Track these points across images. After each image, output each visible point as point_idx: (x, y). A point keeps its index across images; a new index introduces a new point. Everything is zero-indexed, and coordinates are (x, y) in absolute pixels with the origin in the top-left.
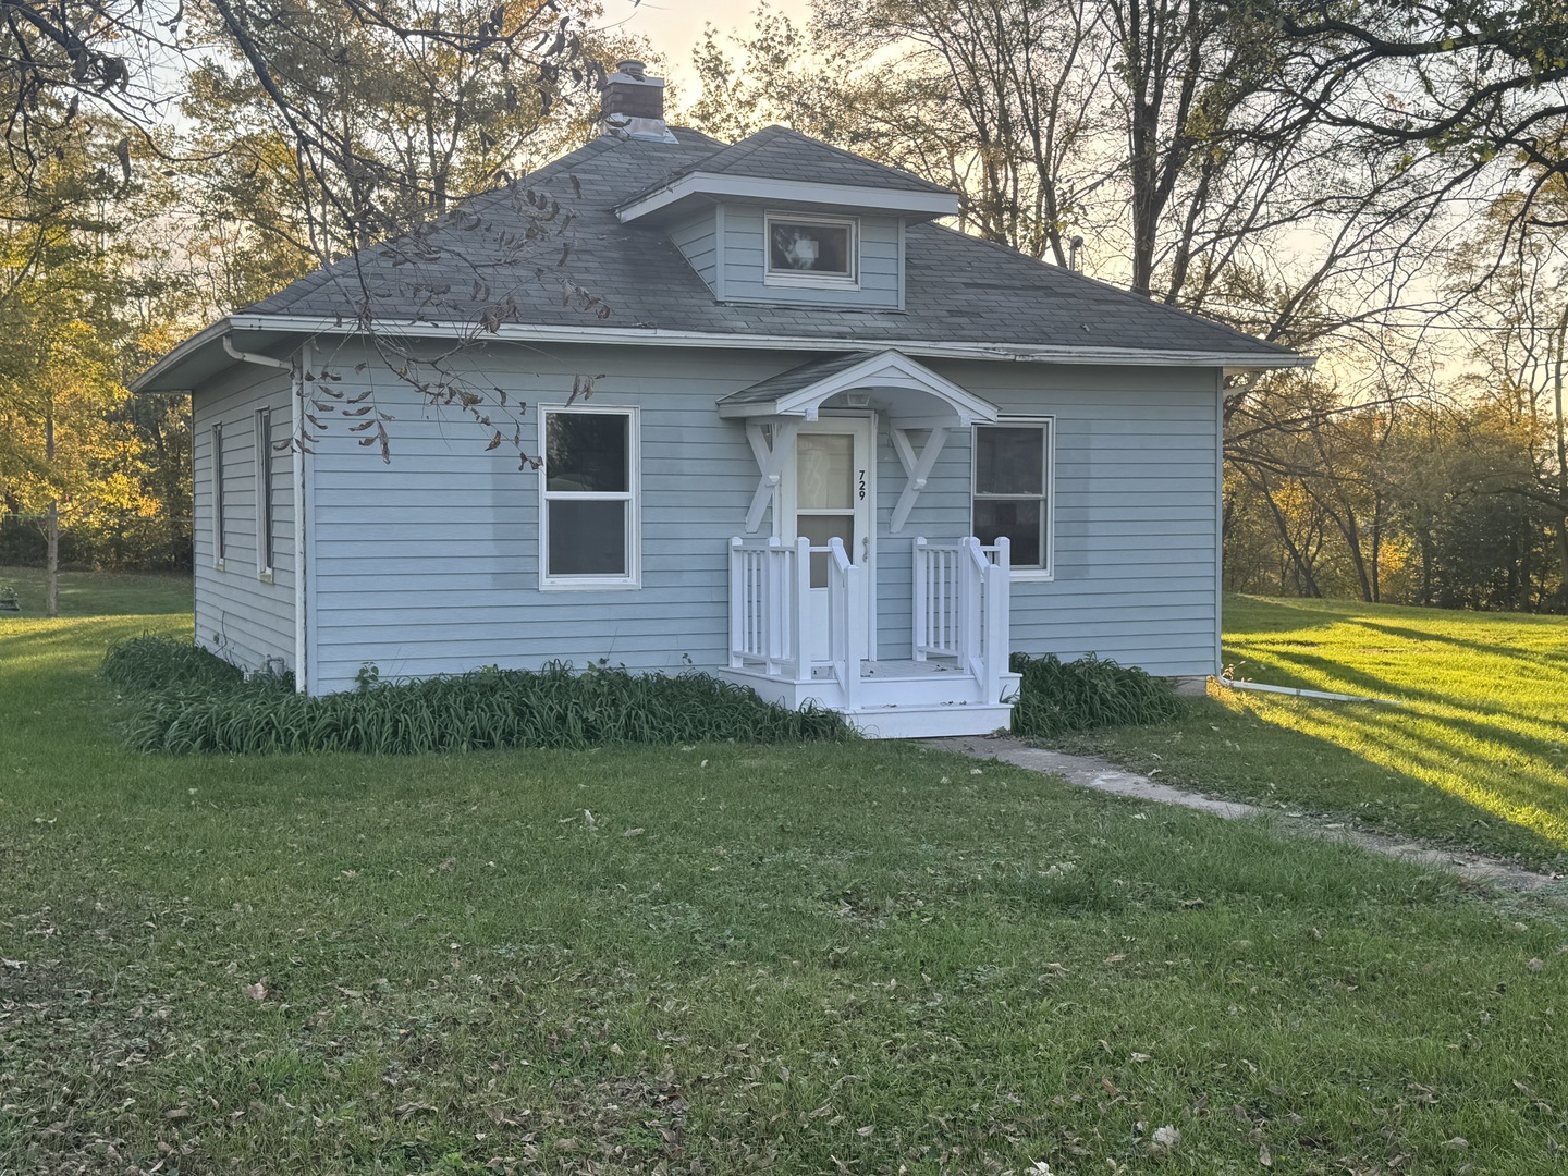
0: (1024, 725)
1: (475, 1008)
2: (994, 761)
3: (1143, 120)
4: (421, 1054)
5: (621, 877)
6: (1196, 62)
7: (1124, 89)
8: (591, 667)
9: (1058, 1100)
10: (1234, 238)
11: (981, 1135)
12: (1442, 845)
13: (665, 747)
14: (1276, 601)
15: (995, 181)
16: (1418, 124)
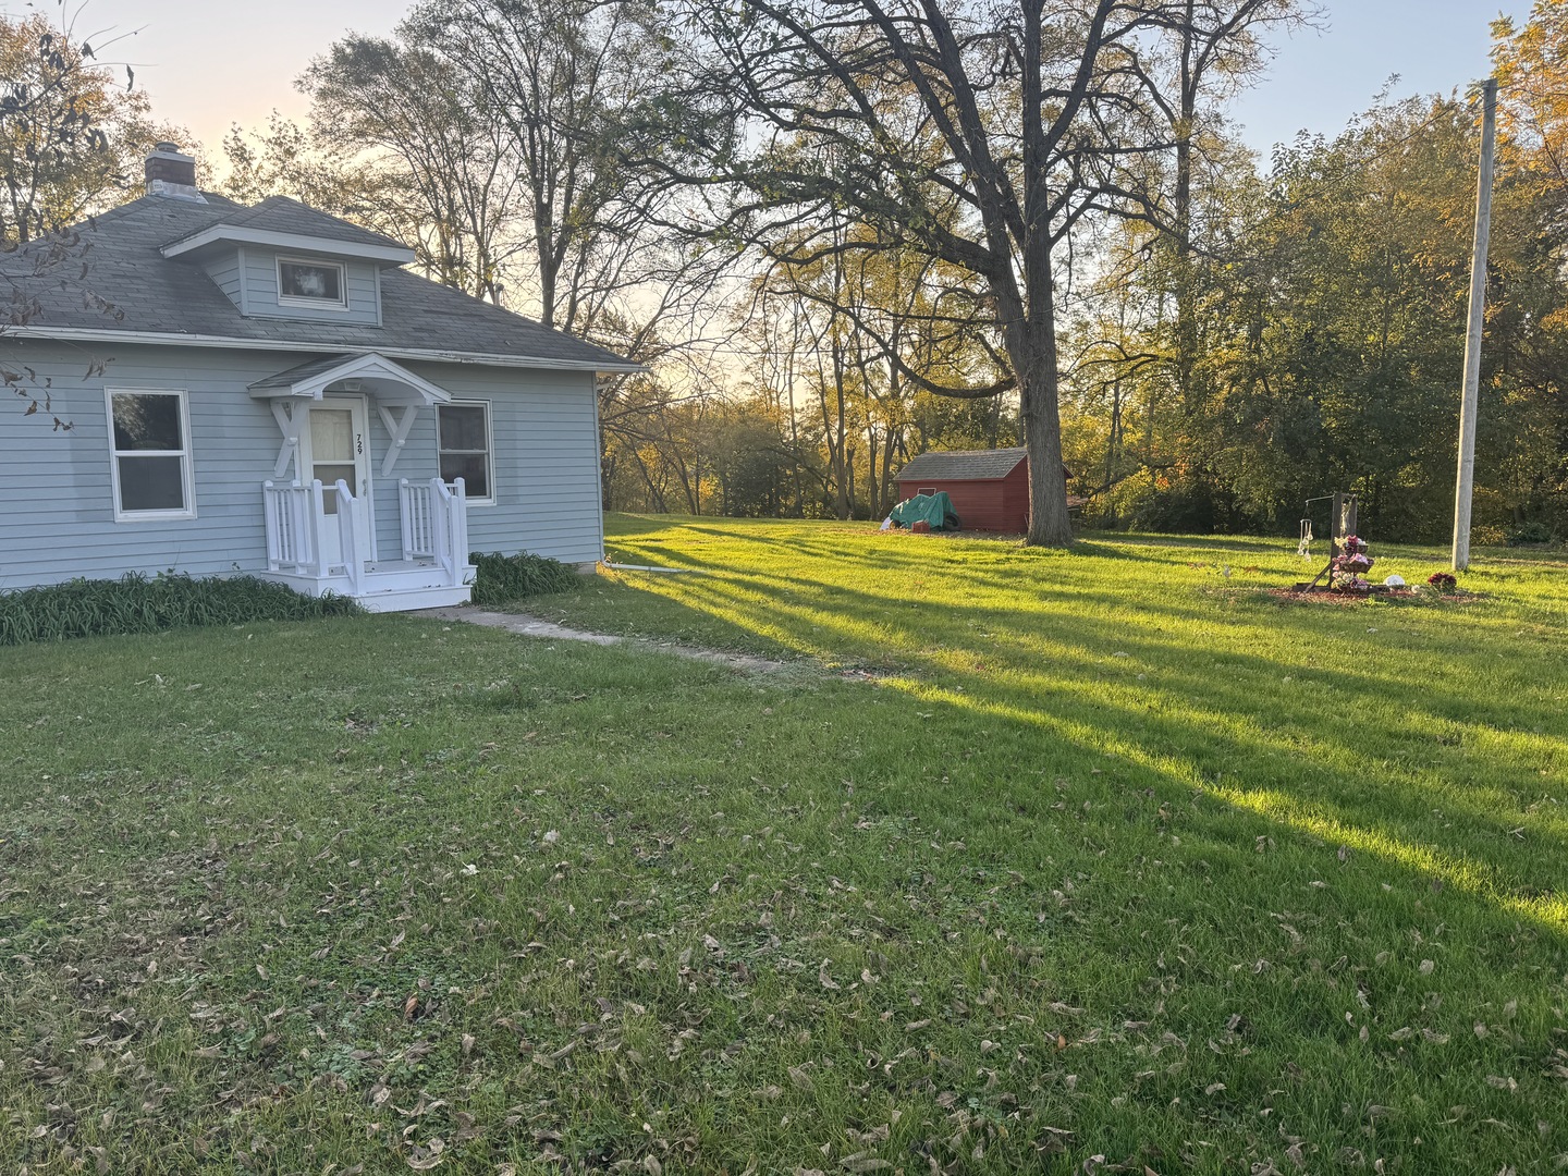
0: (480, 598)
1: (61, 819)
2: (459, 622)
3: (542, 214)
4: (17, 855)
5: (183, 718)
6: (572, 178)
7: (530, 193)
8: (160, 575)
9: (486, 825)
10: (604, 293)
11: (432, 854)
12: (724, 650)
13: (221, 628)
14: (641, 516)
15: (448, 246)
16: (705, 228)
